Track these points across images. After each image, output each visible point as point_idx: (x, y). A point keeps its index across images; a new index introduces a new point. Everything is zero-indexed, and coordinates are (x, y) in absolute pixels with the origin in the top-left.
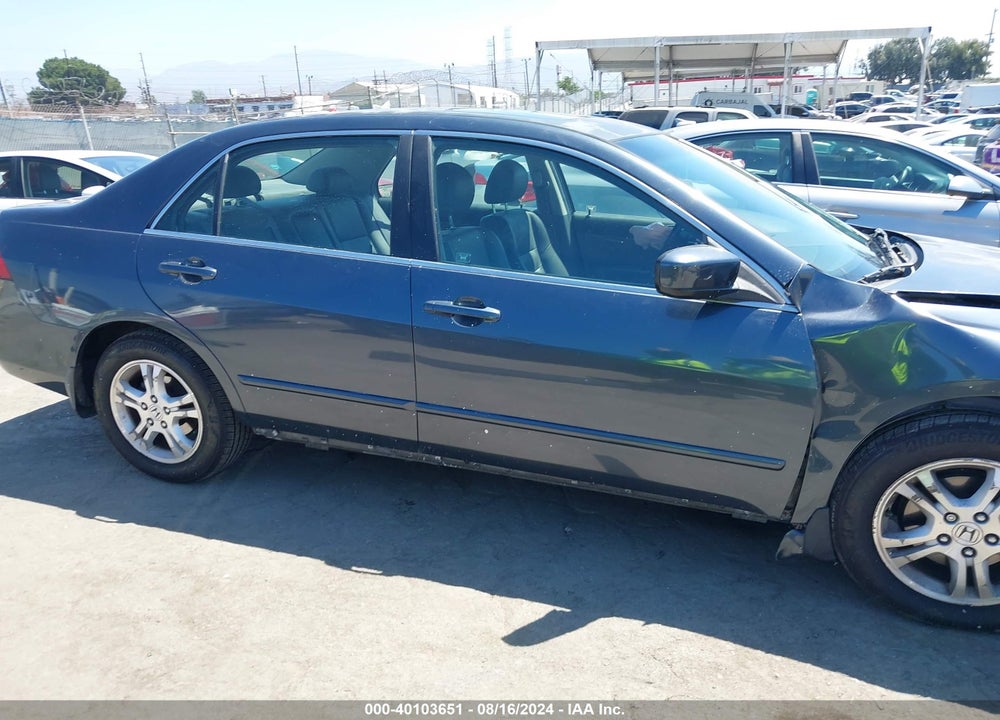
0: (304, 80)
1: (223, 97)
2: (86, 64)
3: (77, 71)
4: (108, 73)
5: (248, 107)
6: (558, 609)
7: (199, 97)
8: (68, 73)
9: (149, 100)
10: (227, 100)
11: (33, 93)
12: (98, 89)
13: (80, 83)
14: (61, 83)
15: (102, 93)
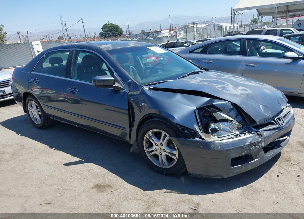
0: (171, 25)
1: (149, 32)
2: (114, 25)
3: (111, 27)
4: (119, 27)
5: (155, 34)
6: (82, 160)
7: (143, 32)
8: (109, 28)
9: (130, 33)
10: (150, 32)
11: (100, 33)
12: (116, 31)
13: (112, 30)
14: (107, 30)
15: (117, 33)
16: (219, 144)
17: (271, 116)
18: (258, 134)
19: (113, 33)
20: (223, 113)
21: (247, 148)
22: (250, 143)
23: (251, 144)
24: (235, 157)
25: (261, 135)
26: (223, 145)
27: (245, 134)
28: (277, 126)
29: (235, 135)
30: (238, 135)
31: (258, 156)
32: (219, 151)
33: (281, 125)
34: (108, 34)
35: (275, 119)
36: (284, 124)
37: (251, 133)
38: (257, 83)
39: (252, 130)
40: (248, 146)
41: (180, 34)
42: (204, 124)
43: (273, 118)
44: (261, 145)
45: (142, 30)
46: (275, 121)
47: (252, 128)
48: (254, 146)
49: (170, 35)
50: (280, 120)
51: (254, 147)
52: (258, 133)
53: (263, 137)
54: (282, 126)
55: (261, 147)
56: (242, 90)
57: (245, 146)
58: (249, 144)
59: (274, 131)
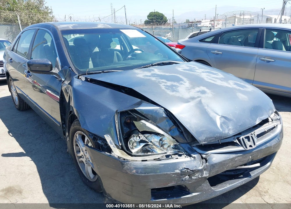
3: (157, 15)
4: (164, 15)
8: (154, 16)
10: (194, 22)
11: (145, 21)
12: (161, 20)
13: (157, 18)
14: (152, 18)
15: (162, 21)
16: (134, 167)
17: (232, 133)
18: (202, 158)
19: (158, 21)
20: (151, 123)
21: (176, 177)
22: (181, 171)
23: (183, 173)
24: (157, 188)
25: (206, 161)
26: (139, 168)
27: (180, 155)
28: (241, 148)
29: (166, 154)
30: (170, 155)
31: (198, 189)
32: (133, 175)
33: (248, 146)
34: (153, 22)
35: (241, 138)
36: (254, 147)
37: (190, 156)
38: (235, 84)
39: (195, 152)
40: (178, 175)
41: (218, 24)
42: (124, 135)
43: (237, 136)
44: (202, 175)
45: (187, 20)
46: (239, 141)
47: (195, 148)
48: (189, 176)
49: (211, 25)
50: (249, 140)
51: (187, 177)
52: (204, 156)
53: (209, 163)
54: (249, 148)
55: (201, 178)
56: (198, 92)
57: (174, 174)
58: (179, 172)
59: (234, 156)
